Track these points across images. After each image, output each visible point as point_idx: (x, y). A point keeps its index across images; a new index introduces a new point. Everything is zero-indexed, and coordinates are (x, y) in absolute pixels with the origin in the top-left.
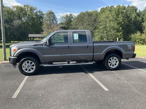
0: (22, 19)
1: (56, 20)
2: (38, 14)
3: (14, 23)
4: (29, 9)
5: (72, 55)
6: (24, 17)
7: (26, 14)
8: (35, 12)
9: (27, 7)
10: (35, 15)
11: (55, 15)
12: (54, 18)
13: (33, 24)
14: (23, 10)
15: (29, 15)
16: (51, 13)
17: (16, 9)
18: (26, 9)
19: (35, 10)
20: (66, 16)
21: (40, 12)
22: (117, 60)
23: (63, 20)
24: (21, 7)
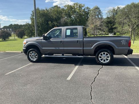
0: (72, 17)
1: (101, 15)
2: (86, 10)
3: (61, 21)
4: (78, 6)
5: (64, 48)
6: (73, 14)
7: (75, 12)
8: (83, 9)
9: (76, 5)
10: (83, 12)
11: (100, 10)
12: (100, 13)
13: (80, 20)
14: (73, 9)
15: (77, 12)
16: (96, 8)
17: (67, 8)
18: (76, 7)
19: (83, 7)
20: (113, 9)
21: (87, 8)
22: (109, 55)
23: (110, 14)
24: (71, 6)
